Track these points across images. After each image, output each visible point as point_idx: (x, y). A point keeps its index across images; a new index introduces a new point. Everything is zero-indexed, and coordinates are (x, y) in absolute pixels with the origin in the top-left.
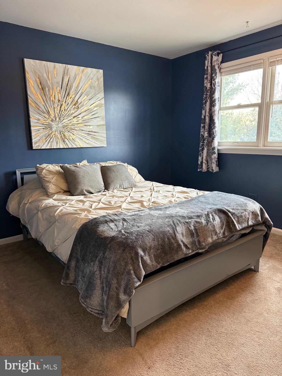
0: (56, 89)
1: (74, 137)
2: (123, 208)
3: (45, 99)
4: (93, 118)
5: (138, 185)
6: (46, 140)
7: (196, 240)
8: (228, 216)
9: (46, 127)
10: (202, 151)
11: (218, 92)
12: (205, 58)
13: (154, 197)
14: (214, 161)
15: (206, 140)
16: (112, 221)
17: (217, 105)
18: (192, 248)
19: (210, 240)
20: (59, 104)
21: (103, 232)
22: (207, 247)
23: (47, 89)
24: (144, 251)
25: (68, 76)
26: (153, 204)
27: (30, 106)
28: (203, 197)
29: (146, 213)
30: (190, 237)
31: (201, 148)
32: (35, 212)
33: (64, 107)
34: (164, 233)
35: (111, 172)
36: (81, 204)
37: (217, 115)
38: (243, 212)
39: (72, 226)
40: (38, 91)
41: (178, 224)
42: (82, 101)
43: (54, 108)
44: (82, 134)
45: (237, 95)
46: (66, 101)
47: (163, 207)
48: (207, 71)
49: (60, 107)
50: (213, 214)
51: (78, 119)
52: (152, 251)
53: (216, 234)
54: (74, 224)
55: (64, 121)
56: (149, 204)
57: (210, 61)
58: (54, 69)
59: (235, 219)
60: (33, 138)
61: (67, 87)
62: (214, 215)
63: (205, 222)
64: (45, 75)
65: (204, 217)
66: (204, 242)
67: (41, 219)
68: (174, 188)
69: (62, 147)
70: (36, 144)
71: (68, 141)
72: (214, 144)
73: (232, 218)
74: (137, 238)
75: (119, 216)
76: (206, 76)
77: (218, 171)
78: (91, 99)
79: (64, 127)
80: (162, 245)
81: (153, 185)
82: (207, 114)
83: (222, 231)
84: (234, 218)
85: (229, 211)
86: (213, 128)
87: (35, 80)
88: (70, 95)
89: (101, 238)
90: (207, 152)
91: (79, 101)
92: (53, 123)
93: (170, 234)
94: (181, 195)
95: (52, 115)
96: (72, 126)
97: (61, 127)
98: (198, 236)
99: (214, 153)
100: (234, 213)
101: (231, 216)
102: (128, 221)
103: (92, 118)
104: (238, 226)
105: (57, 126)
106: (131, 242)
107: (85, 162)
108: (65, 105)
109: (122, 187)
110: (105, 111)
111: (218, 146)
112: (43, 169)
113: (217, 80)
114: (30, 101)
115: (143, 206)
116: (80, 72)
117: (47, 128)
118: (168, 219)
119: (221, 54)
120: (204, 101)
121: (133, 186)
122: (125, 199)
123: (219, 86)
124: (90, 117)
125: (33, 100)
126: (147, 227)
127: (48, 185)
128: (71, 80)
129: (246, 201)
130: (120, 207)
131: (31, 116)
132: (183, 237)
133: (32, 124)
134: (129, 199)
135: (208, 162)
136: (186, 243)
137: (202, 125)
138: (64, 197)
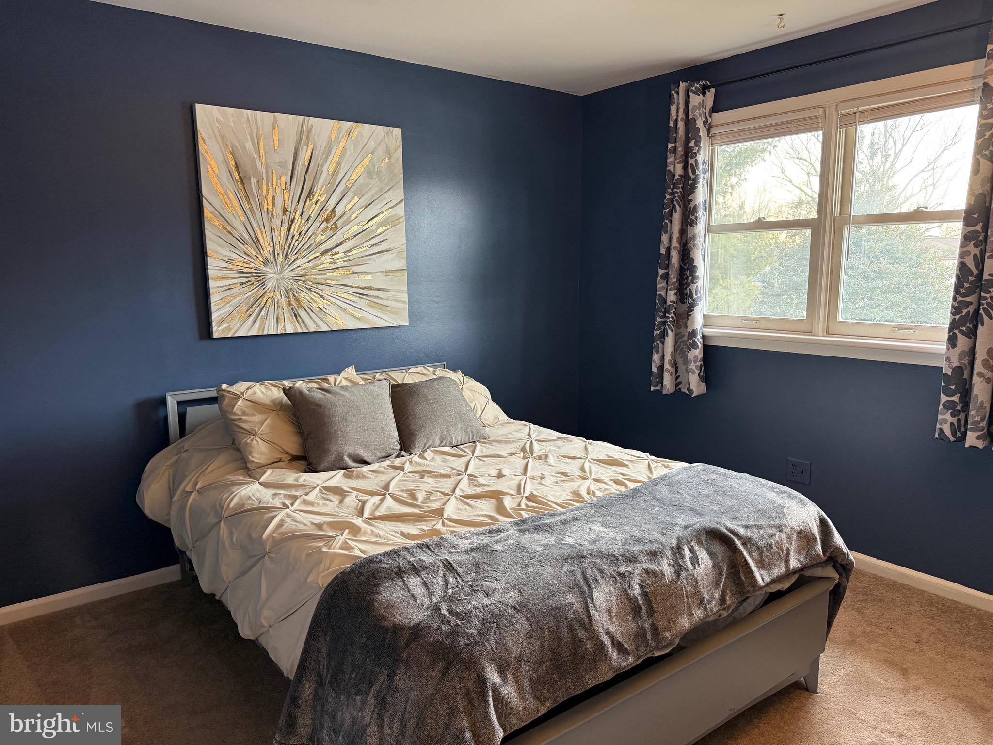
0: (279, 181)
1: (322, 303)
2: (448, 515)
3: (247, 207)
4: (375, 254)
5: (492, 433)
6: (248, 312)
7: (646, 625)
8: (734, 549)
9: (249, 279)
10: (662, 340)
11: (703, 187)
12: (670, 97)
13: (532, 478)
14: (693, 366)
15: (672, 312)
16: (416, 570)
17: (702, 222)
18: (635, 651)
19: (685, 623)
20: (286, 219)
21: (390, 606)
22: (677, 641)
23: (253, 181)
24: (502, 671)
25: (311, 147)
26: (529, 503)
27: (207, 226)
28: (665, 483)
29: (510, 542)
30: (630, 617)
31: (658, 332)
32: (212, 520)
33: (299, 227)
34: (558, 612)
35: (418, 401)
36: (336, 499)
37: (701, 248)
38: (774, 535)
39: (308, 576)
40: (230, 188)
41: (597, 580)
42: (346, 210)
43: (272, 230)
44: (346, 296)
45: (754, 165)
46: (303, 212)
47: (557, 519)
48: (676, 133)
49: (287, 226)
50: (692, 546)
51: (336, 256)
52: (524, 668)
53: (701, 602)
54: (311, 571)
55: (298, 263)
56: (519, 505)
57: (682, 106)
58: (274, 128)
59: (751, 557)
60: (214, 308)
61: (308, 173)
62: (696, 547)
63: (670, 572)
64: (249, 145)
65: (669, 556)
66: (669, 629)
67: (227, 544)
68: (586, 449)
69: (290, 330)
70: (222, 325)
71: (308, 313)
72: (693, 321)
73: (745, 553)
74: (483, 633)
75: (436, 552)
76: (673, 145)
77: (706, 392)
78: (370, 204)
79: (297, 278)
80: (551, 649)
81: (529, 435)
82: (675, 243)
83: (717, 595)
84: (750, 554)
85: (736, 534)
86: (689, 281)
87: (222, 159)
88: (314, 196)
89: (383, 628)
90: (674, 343)
91: (339, 210)
92: (269, 270)
93: (574, 613)
94: (606, 470)
95: (264, 248)
96: (317, 274)
97: (289, 279)
98: (651, 612)
99: (694, 346)
100: (750, 540)
101: (741, 548)
102: (460, 571)
103: (372, 254)
104: (761, 575)
105: (278, 277)
106: (467, 645)
107: (350, 372)
108: (301, 222)
109: (448, 443)
110: (407, 234)
111: (705, 326)
112: (238, 397)
113: (702, 156)
114: (207, 213)
115: (501, 509)
116: (341, 135)
117: (251, 283)
118: (570, 564)
119: (713, 90)
120: (667, 210)
121: (477, 437)
122: (455, 482)
123: (705, 171)
124: (366, 250)
125: (216, 210)
126: (512, 593)
127: (248, 441)
128: (318, 155)
129: (781, 500)
130: (439, 513)
131: (209, 252)
132: (610, 619)
133: (211, 273)
134: (465, 486)
135: (676, 368)
136: (618, 636)
137: (661, 272)
138: (291, 477)
